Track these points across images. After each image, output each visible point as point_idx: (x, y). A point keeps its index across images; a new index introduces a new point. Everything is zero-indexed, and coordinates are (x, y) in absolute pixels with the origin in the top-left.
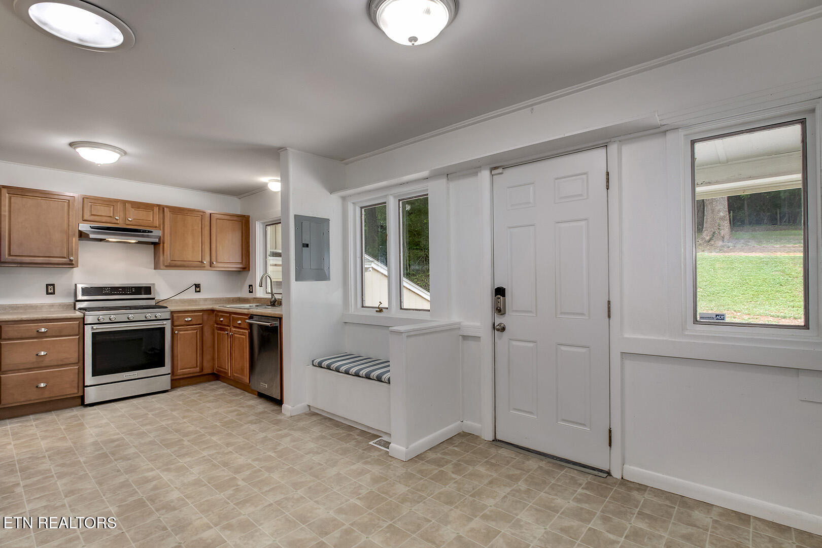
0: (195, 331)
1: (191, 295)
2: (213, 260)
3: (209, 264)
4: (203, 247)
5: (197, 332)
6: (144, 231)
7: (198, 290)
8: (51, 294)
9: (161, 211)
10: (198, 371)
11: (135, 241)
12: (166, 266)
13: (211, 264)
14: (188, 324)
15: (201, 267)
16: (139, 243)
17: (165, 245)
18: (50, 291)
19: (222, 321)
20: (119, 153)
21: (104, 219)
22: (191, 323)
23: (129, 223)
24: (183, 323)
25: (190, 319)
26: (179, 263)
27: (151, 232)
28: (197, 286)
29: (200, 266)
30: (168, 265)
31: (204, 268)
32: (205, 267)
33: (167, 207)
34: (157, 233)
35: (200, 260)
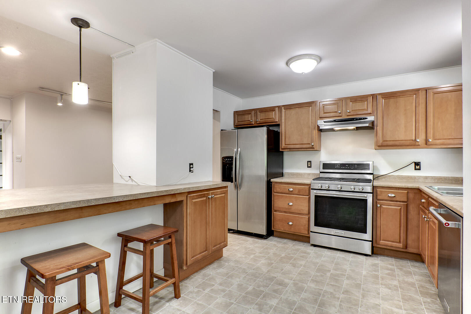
0: (399, 208)
1: (411, 172)
2: (428, 138)
3: (424, 142)
4: (417, 125)
5: (400, 209)
6: (360, 119)
7: (417, 167)
8: (309, 167)
9: (375, 100)
10: (402, 247)
11: (352, 128)
12: (379, 146)
13: (427, 141)
14: (392, 200)
15: (415, 145)
16: (358, 128)
17: (378, 128)
18: (309, 166)
19: (423, 202)
20: (315, 59)
21: (332, 114)
22: (394, 199)
23: (349, 114)
24: (386, 198)
25: (393, 195)
26: (391, 143)
27: (366, 118)
28: (417, 164)
29: (413, 145)
30: (381, 145)
31: (418, 147)
32: (419, 145)
33: (380, 94)
34: (371, 118)
35: (414, 138)
